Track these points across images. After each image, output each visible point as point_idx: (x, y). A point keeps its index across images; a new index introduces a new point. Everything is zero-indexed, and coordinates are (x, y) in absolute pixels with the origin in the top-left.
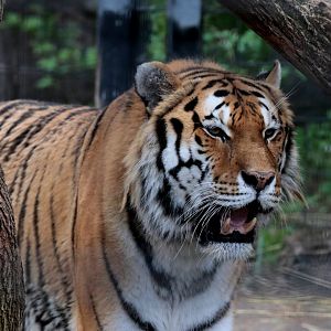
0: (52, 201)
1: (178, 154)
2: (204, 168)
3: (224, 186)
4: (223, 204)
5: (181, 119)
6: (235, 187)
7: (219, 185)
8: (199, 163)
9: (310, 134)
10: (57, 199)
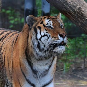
0: (8, 57)
1: (41, 34)
2: (48, 36)
3: (55, 38)
4: (56, 43)
5: (40, 26)
6: (58, 38)
7: (54, 38)
8: (47, 35)
9: (77, 40)
10: (9, 57)
